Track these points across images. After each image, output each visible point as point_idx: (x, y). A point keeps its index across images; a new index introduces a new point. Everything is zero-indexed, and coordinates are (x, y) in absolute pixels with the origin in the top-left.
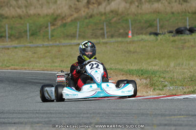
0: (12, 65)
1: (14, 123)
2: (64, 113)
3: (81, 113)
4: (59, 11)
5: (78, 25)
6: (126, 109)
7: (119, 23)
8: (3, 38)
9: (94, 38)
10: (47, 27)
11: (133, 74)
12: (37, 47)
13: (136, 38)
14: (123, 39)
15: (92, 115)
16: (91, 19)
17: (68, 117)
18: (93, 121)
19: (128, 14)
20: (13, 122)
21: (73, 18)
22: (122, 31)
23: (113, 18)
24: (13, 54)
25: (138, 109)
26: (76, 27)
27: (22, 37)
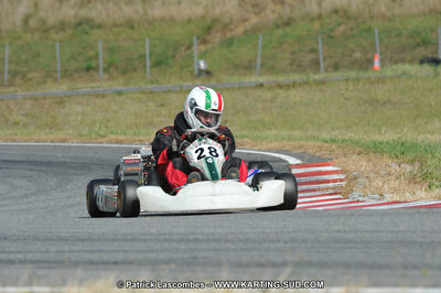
0: (112, 133)
1: (115, 263)
2: (227, 241)
3: (264, 241)
4: (218, 10)
5: (260, 42)
6: (365, 231)
7: (353, 37)
8: (91, 72)
9: (294, 71)
10: (189, 47)
11: (382, 153)
12: (169, 91)
13: (389, 72)
14: (362, 74)
15: (288, 245)
16: (288, 29)
17: (235, 250)
18: (289, 257)
19: (372, 18)
20: (112, 260)
21: (248, 25)
22: (358, 55)
23: (339, 25)
24: (114, 107)
25: (392, 232)
26: (256, 45)
27: (135, 70)
